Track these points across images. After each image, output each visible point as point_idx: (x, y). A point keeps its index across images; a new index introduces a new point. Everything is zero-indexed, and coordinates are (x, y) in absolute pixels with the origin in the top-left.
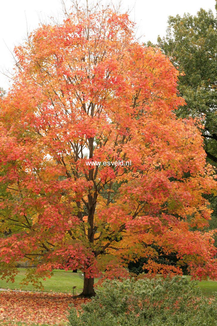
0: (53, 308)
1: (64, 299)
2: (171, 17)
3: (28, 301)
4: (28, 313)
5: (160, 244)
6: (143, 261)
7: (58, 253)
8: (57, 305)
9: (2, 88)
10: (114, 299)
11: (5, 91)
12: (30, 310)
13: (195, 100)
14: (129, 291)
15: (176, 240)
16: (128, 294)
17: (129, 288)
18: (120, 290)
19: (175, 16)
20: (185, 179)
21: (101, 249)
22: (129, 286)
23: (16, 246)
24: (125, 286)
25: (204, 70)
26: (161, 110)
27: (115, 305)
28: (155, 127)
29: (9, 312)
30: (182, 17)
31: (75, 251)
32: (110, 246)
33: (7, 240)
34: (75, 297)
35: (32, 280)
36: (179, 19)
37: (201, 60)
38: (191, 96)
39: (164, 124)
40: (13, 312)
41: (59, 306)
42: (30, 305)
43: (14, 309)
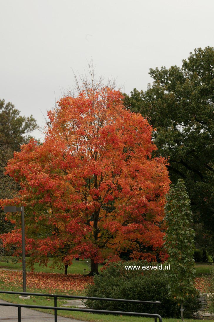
0: (73, 282)
1: (79, 277)
2: (151, 70)
3: (57, 278)
4: (58, 285)
5: (141, 240)
6: (130, 251)
7: (77, 248)
8: (75, 280)
9: (11, 103)
10: (114, 271)
11: (13, 105)
12: (59, 283)
13: (166, 138)
14: (120, 267)
15: (151, 238)
16: (120, 268)
17: (120, 265)
18: (116, 267)
19: (154, 69)
20: (157, 198)
21: (102, 244)
22: (121, 264)
23: (50, 245)
24: (118, 264)
25: (173, 115)
26: (141, 155)
27: (114, 273)
28: (137, 166)
29: (46, 284)
30: (160, 70)
31: (87, 246)
32: (108, 242)
33: (45, 241)
34: (85, 276)
35: (57, 265)
36: (158, 71)
37: (172, 108)
38: (163, 136)
39: (143, 164)
40: (49, 284)
41: (76, 281)
42: (58, 280)
43: (49, 282)
